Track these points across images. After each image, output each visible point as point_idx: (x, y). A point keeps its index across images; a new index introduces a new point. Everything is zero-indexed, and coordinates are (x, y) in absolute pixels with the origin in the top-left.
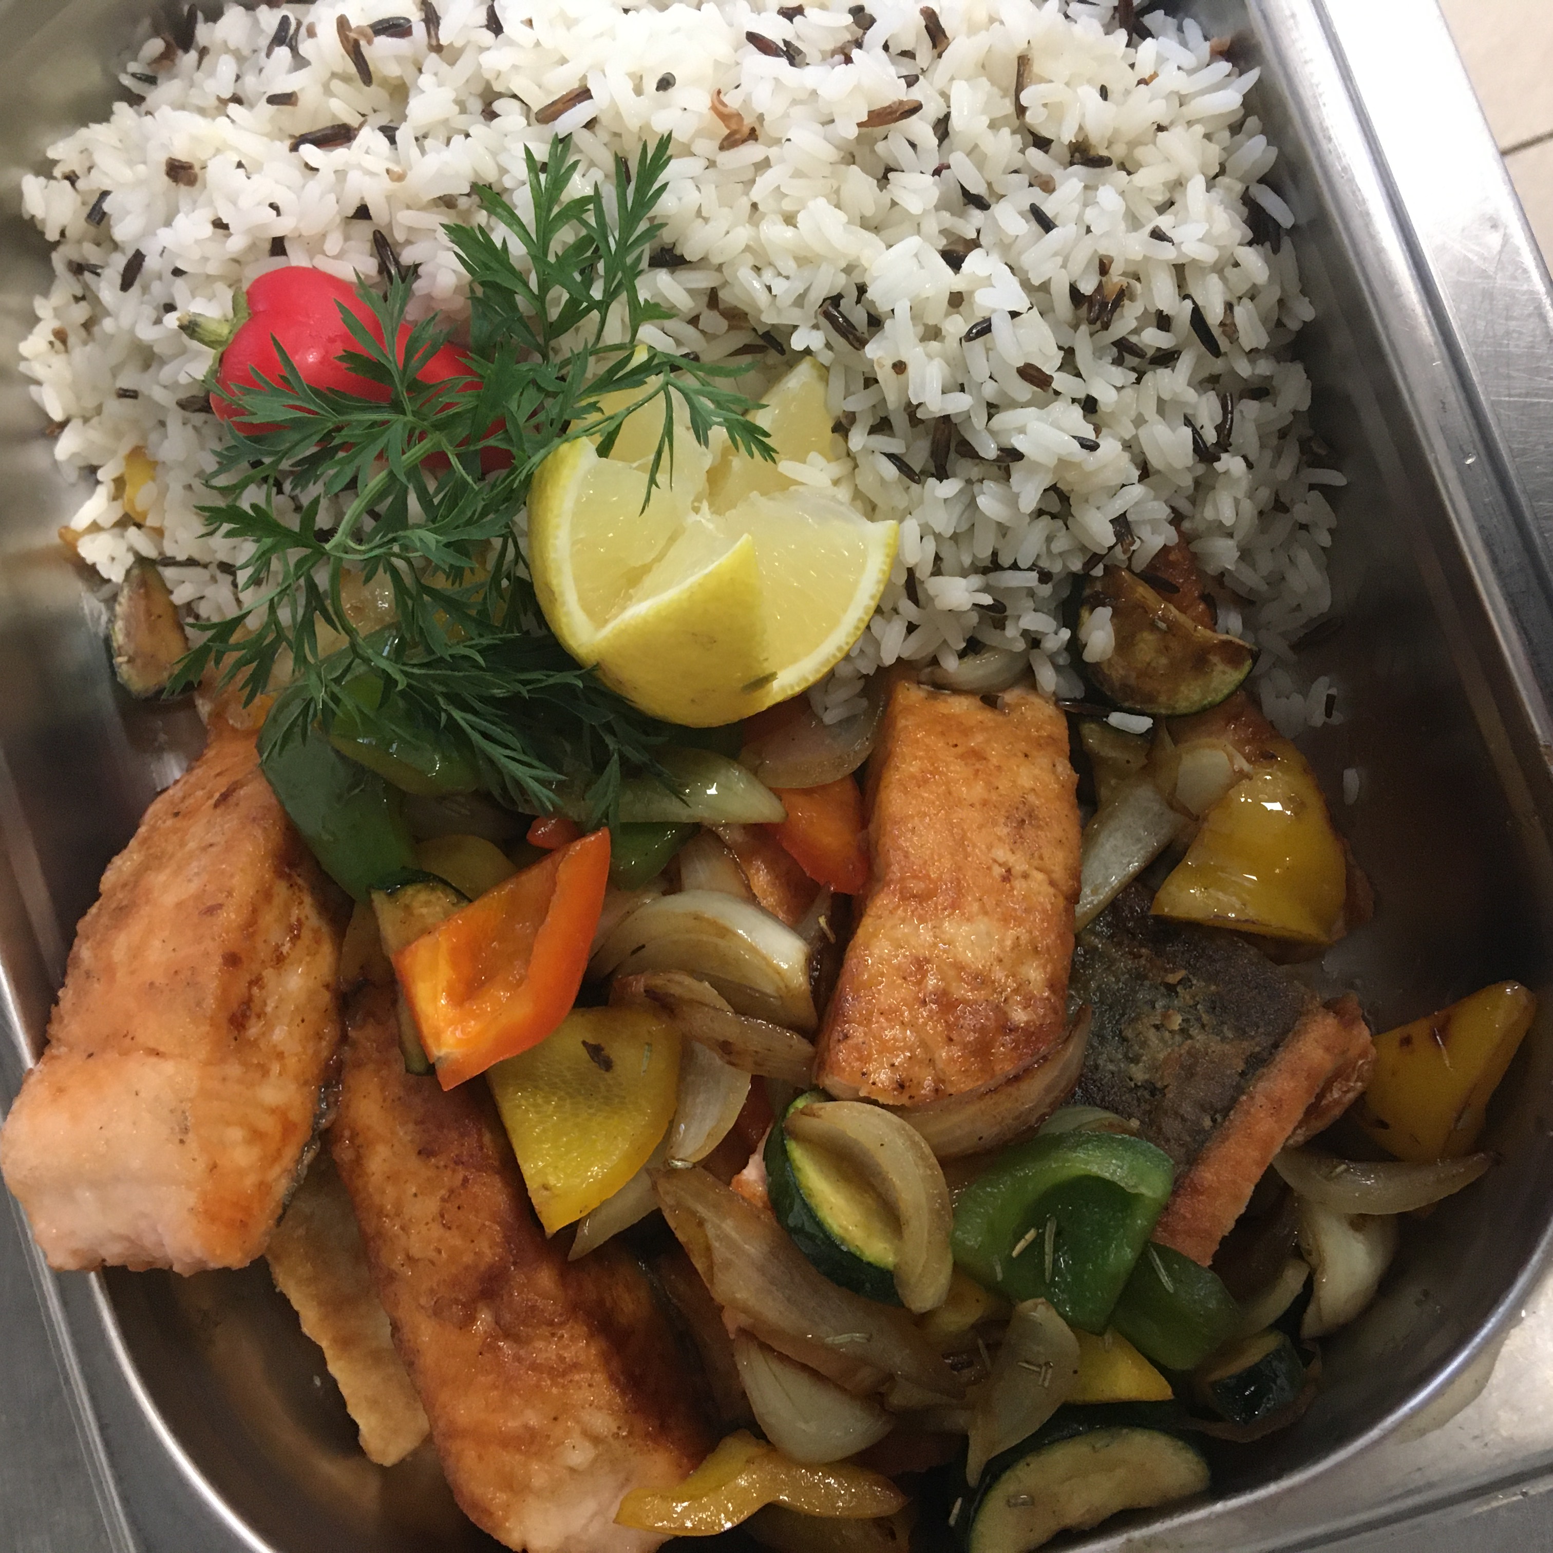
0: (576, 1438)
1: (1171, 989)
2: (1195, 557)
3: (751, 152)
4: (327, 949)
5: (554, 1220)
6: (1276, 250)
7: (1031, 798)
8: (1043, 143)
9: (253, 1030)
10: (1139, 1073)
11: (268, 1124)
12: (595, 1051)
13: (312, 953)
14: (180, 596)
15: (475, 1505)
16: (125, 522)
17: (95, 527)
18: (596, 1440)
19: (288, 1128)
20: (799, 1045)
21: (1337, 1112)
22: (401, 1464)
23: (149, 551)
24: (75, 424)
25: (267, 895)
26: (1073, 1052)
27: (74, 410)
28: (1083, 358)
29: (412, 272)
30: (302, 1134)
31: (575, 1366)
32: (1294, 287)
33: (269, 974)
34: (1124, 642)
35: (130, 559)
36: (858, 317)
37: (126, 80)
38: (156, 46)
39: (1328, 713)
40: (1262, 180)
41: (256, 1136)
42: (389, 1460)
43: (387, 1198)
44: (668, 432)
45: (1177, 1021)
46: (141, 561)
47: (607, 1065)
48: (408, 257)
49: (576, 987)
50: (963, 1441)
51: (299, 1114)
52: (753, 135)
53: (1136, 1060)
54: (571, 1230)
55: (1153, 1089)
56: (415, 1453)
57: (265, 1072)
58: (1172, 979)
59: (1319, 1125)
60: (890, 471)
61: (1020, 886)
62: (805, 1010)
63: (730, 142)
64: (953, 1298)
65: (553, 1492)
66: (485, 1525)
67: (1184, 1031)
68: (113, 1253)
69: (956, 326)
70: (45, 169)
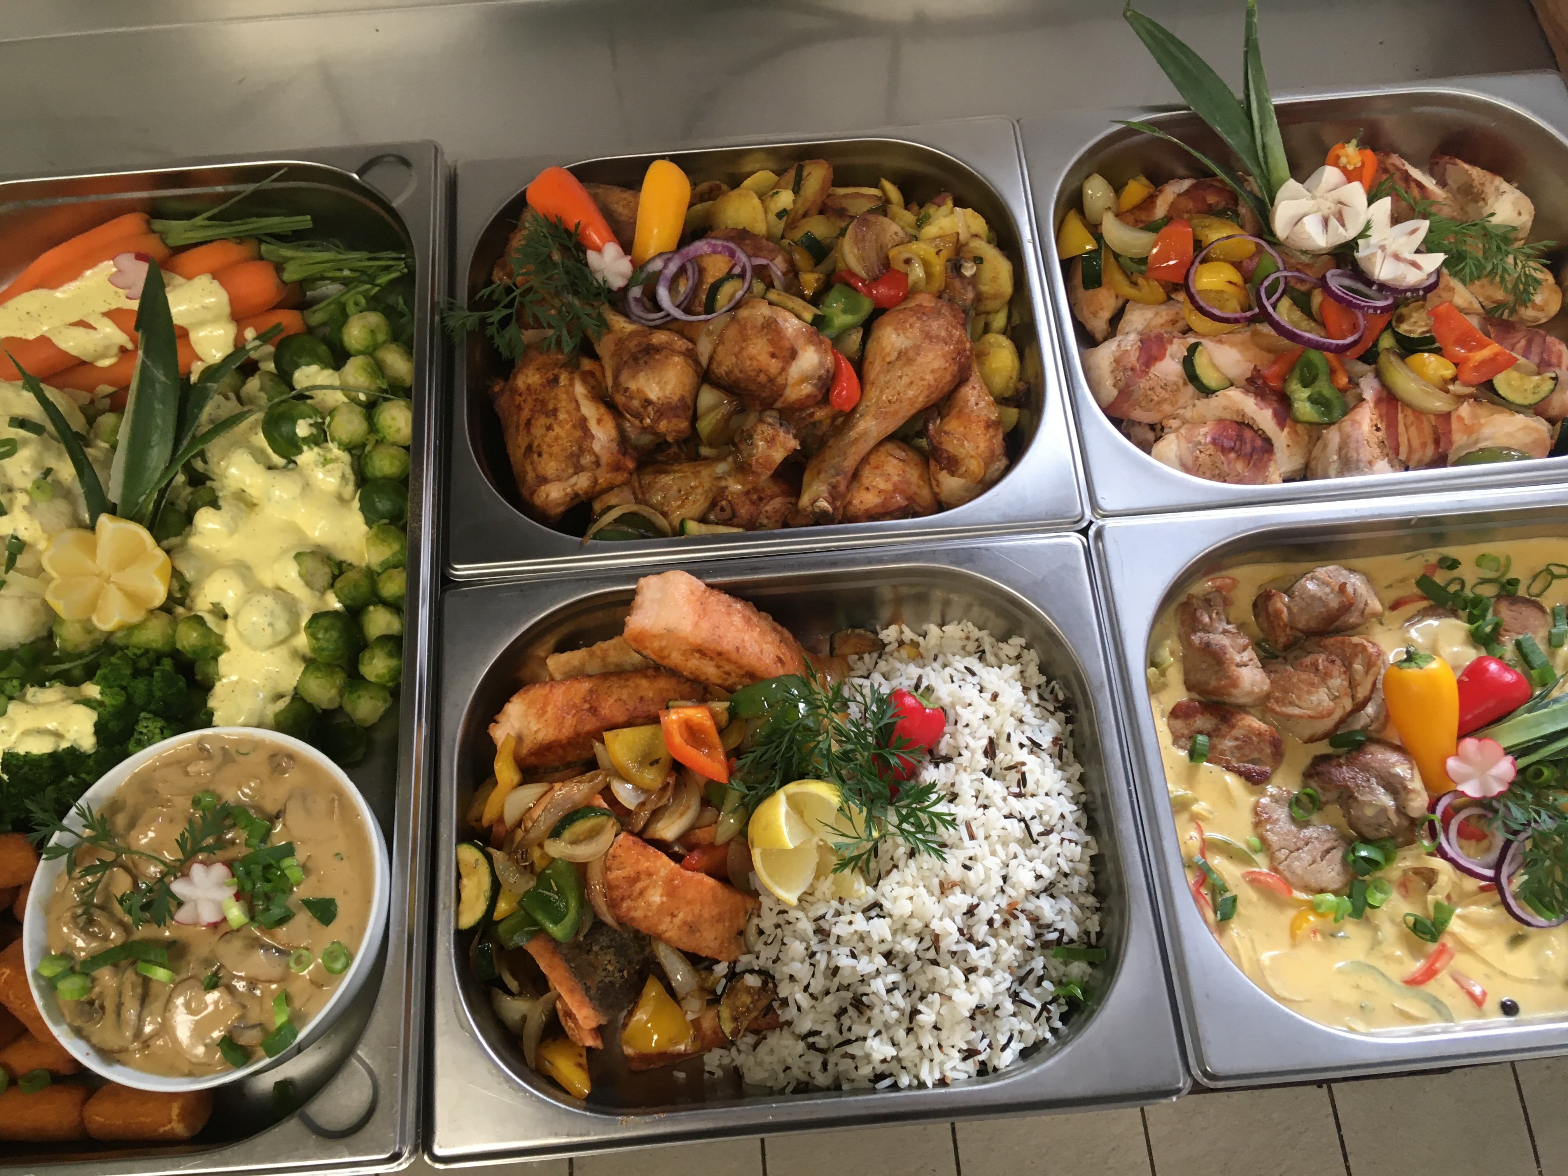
0: (539, 726)
1: (621, 971)
2: (774, 1029)
3: (937, 891)
4: (719, 682)
5: (607, 736)
6: (870, 1080)
7: (698, 935)
8: (922, 998)
9: (697, 655)
10: (595, 948)
11: (666, 653)
12: (657, 762)
13: (720, 677)
14: (866, 657)
15: (529, 690)
16: (901, 643)
17: (902, 632)
18: (536, 732)
19: (663, 658)
20: (637, 830)
21: (563, 1023)
22: (546, 664)
23: (887, 649)
24: (942, 634)
25: (740, 667)
26: (609, 919)
27: (946, 635)
28: (843, 993)
29: (937, 766)
30: (659, 662)
31: (560, 731)
32: (856, 1085)
33: (714, 663)
34: (749, 990)
35: (886, 642)
36: (873, 913)
37: (1054, 683)
38: (1061, 697)
39: (709, 1072)
40: (896, 1082)
41: (662, 649)
42: (548, 661)
43: (631, 683)
44: (843, 835)
45: (610, 968)
46: (884, 645)
47: (652, 764)
48: (942, 765)
49: (680, 760)
50: (499, 849)
51: (666, 662)
52: (942, 893)
53: (601, 948)
54: (602, 741)
55: (589, 951)
56: (548, 670)
57: (683, 655)
58: (625, 973)
59: (561, 1014)
60: (820, 913)
61: (668, 919)
62: (649, 834)
63: (942, 884)
64: (545, 855)
65: (525, 715)
66: (522, 691)
67: (605, 970)
68: (639, 599)
69: (860, 946)
70: (1028, 647)
